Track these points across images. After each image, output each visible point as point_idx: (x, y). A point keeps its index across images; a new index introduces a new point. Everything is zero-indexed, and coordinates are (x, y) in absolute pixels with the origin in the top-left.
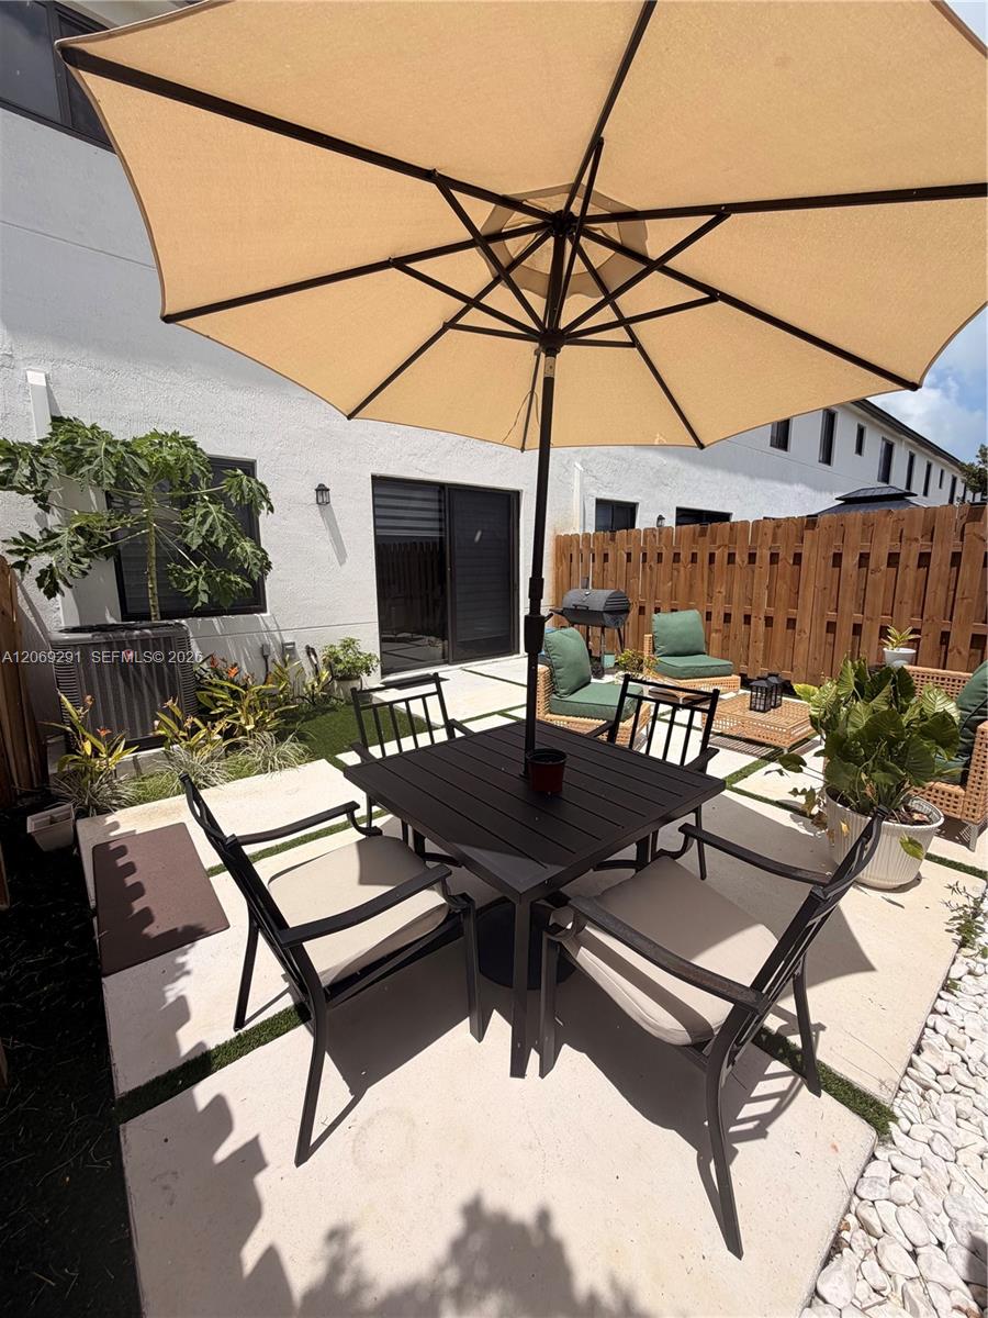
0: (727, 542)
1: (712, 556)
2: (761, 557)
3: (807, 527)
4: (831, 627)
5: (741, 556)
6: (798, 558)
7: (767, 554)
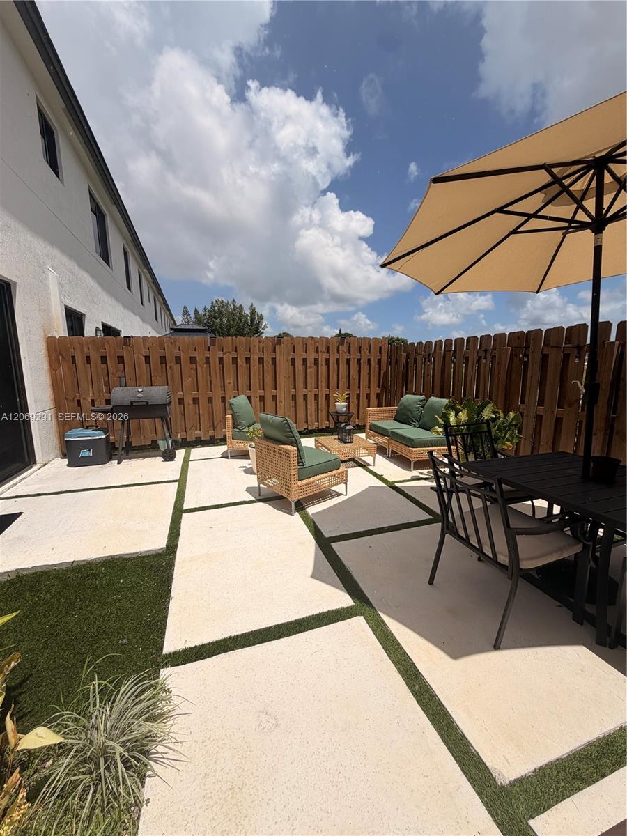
0: (230, 350)
1: (221, 359)
2: (254, 360)
3: (277, 344)
4: (294, 398)
5: (241, 359)
6: (274, 360)
7: (257, 358)
